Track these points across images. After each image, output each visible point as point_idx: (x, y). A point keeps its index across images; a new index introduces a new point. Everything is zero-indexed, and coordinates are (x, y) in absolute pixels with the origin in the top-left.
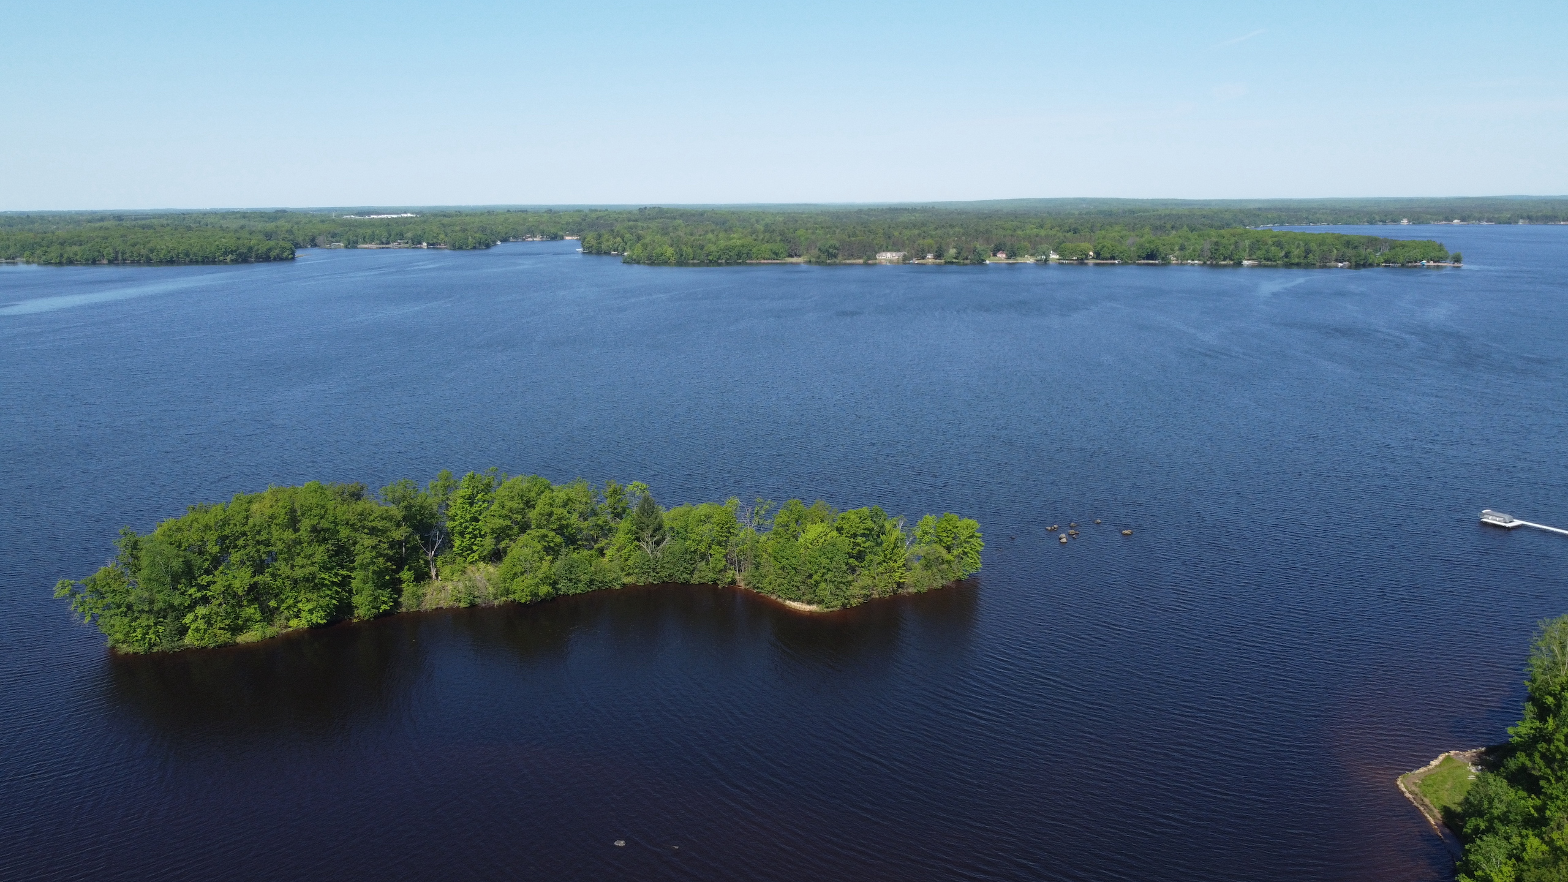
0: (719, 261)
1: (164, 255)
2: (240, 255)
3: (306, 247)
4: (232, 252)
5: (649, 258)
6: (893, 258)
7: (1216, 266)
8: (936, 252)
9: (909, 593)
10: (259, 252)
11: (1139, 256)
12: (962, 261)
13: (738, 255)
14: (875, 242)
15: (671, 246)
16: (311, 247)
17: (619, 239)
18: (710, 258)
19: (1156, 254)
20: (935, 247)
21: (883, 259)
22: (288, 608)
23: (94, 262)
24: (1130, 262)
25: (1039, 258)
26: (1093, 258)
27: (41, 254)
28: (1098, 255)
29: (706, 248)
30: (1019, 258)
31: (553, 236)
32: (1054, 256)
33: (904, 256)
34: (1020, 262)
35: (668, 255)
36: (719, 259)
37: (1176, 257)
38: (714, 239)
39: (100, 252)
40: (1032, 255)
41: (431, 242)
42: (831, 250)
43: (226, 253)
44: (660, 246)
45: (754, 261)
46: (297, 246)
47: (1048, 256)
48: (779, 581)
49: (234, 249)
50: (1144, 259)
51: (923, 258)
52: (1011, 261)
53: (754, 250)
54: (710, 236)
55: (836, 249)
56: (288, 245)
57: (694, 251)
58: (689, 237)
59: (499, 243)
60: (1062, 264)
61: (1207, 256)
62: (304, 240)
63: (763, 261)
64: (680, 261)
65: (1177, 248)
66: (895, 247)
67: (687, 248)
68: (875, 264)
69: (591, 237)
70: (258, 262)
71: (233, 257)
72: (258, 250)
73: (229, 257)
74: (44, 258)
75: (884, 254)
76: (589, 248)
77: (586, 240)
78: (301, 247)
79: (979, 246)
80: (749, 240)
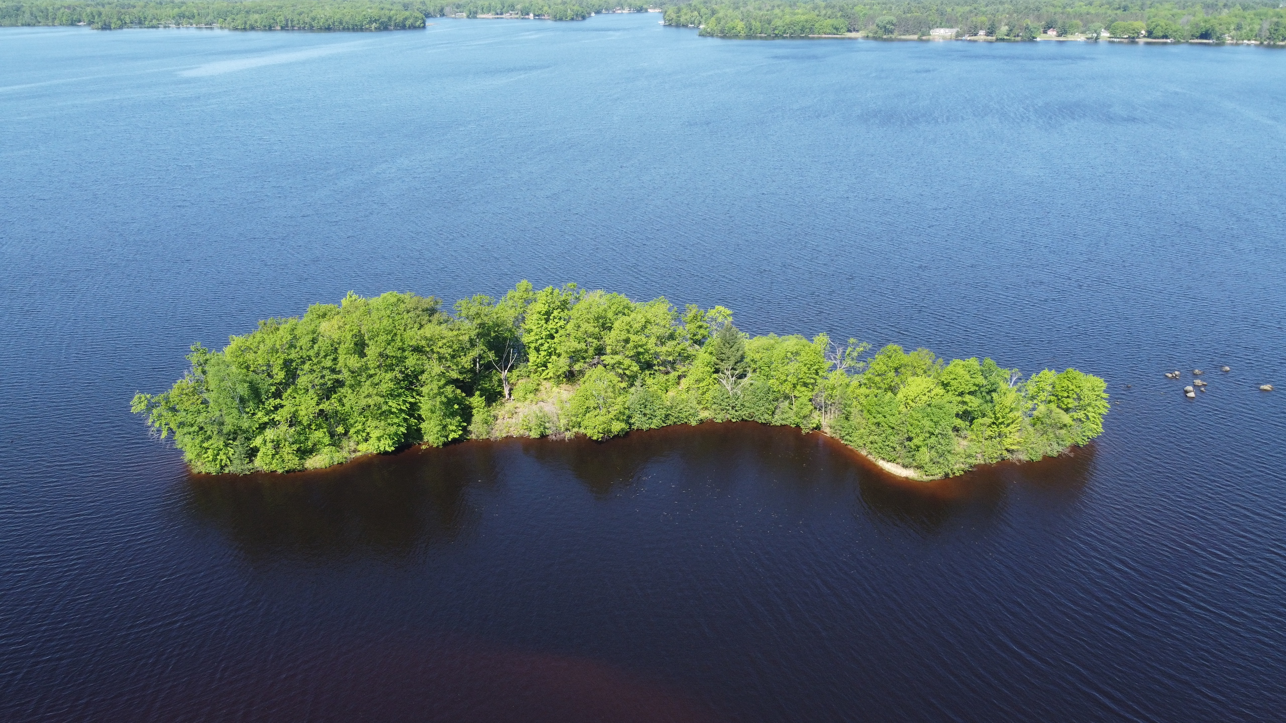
0: (785, 35)
1: (323, 23)
2: (382, 23)
3: (436, 17)
4: (375, 21)
5: (722, 31)
6: (946, 35)
7: (1275, 47)
8: (989, 29)
9: (1020, 461)
10: (397, 21)
11: (1193, 36)
12: (1013, 38)
13: (801, 30)
14: (930, 18)
15: (742, 20)
16: (440, 17)
17: (696, 13)
18: (776, 32)
19: (1211, 33)
20: (988, 24)
21: (937, 35)
22: (357, 432)
23: (270, 28)
24: (1182, 41)
25: (1090, 36)
26: (1144, 37)
27: (231, 20)
28: (1150, 34)
29: (773, 23)
30: (1069, 36)
31: (639, 9)
32: (1105, 34)
33: (958, 32)
34: (1070, 39)
35: (739, 28)
36: (784, 33)
37: (1231, 36)
38: (780, 14)
39: (274, 20)
40: (1083, 32)
41: (537, 14)
42: (888, 26)
43: (371, 22)
44: (732, 20)
45: (816, 36)
46: (428, 15)
47: (1098, 34)
48: (871, 438)
49: (377, 18)
50: (1197, 38)
51: (976, 35)
52: (1061, 39)
53: (817, 25)
54: (777, 11)
55: (893, 25)
56: (420, 15)
57: (762, 26)
58: (757, 11)
59: (593, 14)
60: (1113, 42)
61: (1265, 36)
62: (434, 10)
63: (824, 36)
64: (749, 34)
65: (1232, 27)
66: (949, 23)
67: (756, 22)
68: (928, 41)
69: (671, 12)
70: (396, 30)
71: (377, 25)
72: (396, 19)
73: (374, 25)
74: (233, 24)
75: (937, 30)
76: (669, 21)
77: (667, 13)
78: (432, 17)
79: (1029, 22)
80: (813, 15)
